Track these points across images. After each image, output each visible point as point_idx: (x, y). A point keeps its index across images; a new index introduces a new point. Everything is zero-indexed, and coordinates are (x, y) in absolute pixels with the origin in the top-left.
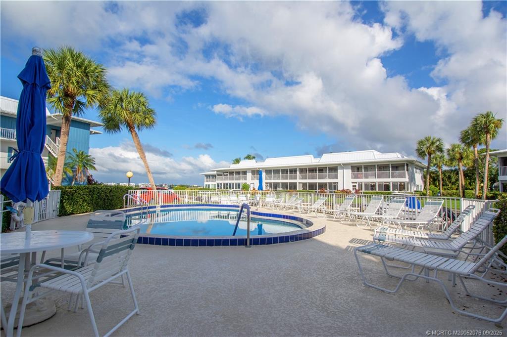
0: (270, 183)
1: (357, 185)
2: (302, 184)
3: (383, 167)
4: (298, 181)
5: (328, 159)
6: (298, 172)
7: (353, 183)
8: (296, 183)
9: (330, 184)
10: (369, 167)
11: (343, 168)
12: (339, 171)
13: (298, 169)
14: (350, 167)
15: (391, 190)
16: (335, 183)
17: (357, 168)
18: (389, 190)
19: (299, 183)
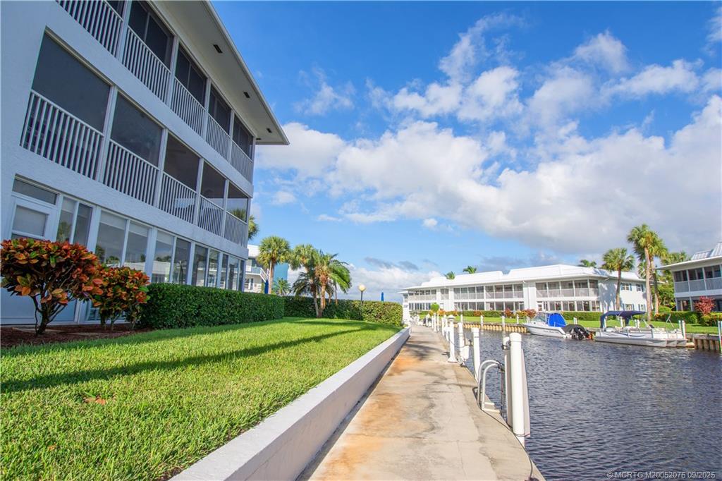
0: (459, 303)
1: (542, 304)
2: (489, 304)
3: (568, 284)
4: (485, 300)
5: (515, 275)
6: (485, 291)
7: (538, 302)
8: (483, 303)
9: (517, 303)
10: (553, 284)
11: (527, 286)
12: (524, 289)
13: (485, 288)
14: (535, 285)
15: (576, 310)
16: (521, 302)
17: (541, 285)
18: (574, 310)
19: (487, 303)
